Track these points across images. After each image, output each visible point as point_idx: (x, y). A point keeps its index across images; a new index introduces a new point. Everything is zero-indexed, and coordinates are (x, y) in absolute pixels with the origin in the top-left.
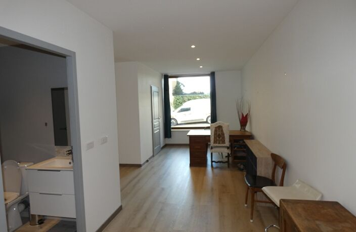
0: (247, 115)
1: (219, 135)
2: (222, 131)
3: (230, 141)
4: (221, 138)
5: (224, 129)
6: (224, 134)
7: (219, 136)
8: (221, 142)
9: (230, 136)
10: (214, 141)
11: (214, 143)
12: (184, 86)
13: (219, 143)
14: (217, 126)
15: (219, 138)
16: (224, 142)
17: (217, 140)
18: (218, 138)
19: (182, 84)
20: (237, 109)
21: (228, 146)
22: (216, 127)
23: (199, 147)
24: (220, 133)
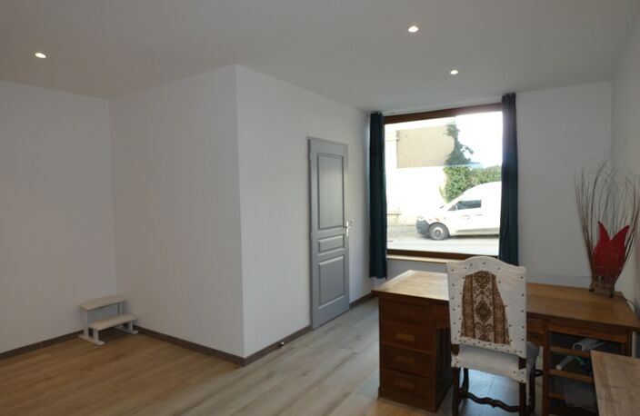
0: (622, 234)
1: (483, 306)
2: (495, 292)
3: (532, 336)
4: (490, 321)
5: (500, 287)
6: (503, 307)
7: (483, 311)
8: (491, 336)
9: (530, 316)
10: (464, 325)
11: (465, 334)
12: (472, 152)
13: (484, 338)
14: (472, 272)
15: (484, 317)
16: (502, 336)
17: (474, 325)
18: (477, 319)
19: (467, 148)
20: (580, 209)
21: (523, 355)
22: (468, 277)
23: (411, 338)
24: (488, 301)
